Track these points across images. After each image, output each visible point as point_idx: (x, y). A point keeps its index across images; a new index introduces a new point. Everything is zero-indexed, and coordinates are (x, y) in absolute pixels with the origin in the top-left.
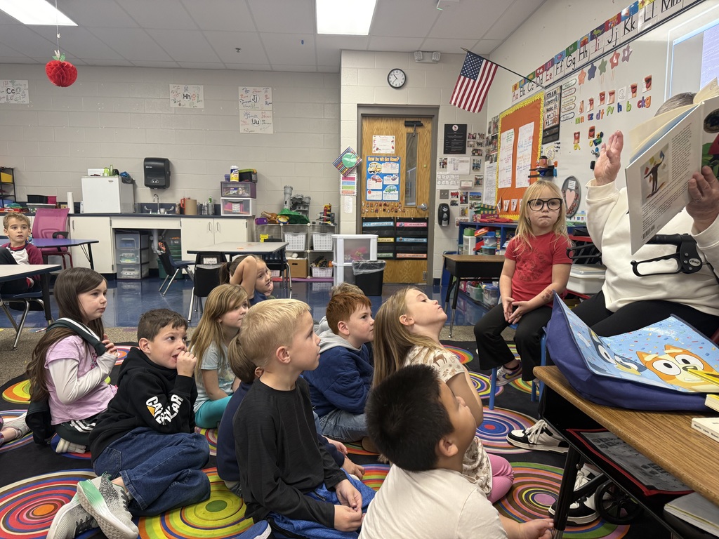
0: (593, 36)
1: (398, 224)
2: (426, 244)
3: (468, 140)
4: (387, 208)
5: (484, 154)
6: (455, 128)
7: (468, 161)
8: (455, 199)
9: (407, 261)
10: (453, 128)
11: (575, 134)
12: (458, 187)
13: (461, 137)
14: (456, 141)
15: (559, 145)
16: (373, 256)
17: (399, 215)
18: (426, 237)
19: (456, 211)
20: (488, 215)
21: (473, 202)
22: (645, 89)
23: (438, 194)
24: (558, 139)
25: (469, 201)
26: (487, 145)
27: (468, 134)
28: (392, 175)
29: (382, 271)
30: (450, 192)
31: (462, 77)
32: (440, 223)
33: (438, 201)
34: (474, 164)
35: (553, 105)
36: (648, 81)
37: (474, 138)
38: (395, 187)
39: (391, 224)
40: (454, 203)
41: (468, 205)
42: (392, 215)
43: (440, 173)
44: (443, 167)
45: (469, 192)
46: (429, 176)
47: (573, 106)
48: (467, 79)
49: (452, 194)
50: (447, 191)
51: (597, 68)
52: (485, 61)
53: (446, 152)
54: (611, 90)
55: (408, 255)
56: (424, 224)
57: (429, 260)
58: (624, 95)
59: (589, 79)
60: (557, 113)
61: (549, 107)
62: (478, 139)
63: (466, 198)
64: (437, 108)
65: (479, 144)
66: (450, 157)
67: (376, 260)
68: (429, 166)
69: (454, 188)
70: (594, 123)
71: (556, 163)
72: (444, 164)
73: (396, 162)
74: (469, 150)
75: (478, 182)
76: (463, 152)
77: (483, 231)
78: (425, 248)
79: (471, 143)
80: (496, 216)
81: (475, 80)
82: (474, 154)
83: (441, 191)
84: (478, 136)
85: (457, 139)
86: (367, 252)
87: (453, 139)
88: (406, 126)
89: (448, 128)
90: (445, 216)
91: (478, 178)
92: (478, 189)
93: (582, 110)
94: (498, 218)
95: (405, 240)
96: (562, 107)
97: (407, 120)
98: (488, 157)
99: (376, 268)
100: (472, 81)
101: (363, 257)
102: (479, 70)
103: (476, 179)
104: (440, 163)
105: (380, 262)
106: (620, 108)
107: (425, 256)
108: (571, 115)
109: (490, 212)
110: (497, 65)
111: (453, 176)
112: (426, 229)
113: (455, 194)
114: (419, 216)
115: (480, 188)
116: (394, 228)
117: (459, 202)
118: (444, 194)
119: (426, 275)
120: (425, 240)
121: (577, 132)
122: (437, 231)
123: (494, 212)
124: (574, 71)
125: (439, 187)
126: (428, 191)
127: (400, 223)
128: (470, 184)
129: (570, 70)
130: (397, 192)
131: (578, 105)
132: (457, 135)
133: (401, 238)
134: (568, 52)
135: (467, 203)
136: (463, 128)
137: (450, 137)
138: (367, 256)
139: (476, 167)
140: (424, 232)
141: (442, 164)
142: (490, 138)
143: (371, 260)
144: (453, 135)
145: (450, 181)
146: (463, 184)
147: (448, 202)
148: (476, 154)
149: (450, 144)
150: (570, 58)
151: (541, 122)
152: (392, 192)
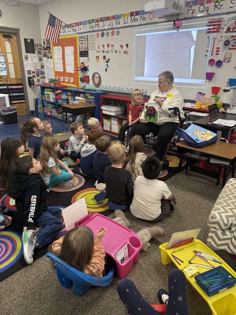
0: (101, 20)
2: (23, 96)
3: (35, 47)
4: (2, 79)
5: (43, 54)
6: (29, 41)
7: (36, 57)
12: (34, 69)
13: (32, 45)
15: (89, 59)
16: (8, 105)
17: (9, 83)
18: (23, 92)
19: (35, 79)
21: (42, 75)
22: (126, 48)
23: (26, 73)
26: (43, 50)
27: (35, 44)
28: (1, 62)
30: (32, 71)
31: (49, 26)
32: (30, 86)
33: (27, 76)
34: (39, 58)
35: (84, 42)
36: (127, 45)
37: (38, 46)
41: (40, 77)
42: (6, 83)
43: (25, 62)
45: (39, 71)
46: (19, 63)
47: (95, 45)
51: (105, 34)
52: (57, 19)
53: (27, 52)
54: (112, 44)
55: (16, 102)
56: (21, 87)
57: (27, 103)
58: (117, 47)
59: (102, 37)
60: (86, 46)
64: (18, 30)
65: (40, 49)
66: (29, 55)
68: (18, 58)
70: (105, 54)
71: (88, 66)
72: (27, 58)
73: (3, 56)
76: (34, 52)
77: (59, 91)
82: (38, 53)
87: (29, 46)
88: (4, 37)
89: (26, 40)
90: (31, 83)
91: (42, 65)
92: (43, 70)
93: (99, 48)
95: (14, 94)
96: (89, 44)
97: (4, 34)
100: (53, 28)
102: (55, 23)
106: (116, 51)
107: (24, 101)
108: (94, 49)
109: (56, 82)
110: (61, 22)
111: (32, 64)
113: (34, 72)
114: (18, 83)
116: (7, 89)
117: (36, 76)
118: (29, 72)
119: (26, 110)
121: (97, 56)
122: (29, 89)
124: (93, 31)
125: (26, 69)
126: (20, 70)
127: (10, 87)
128: (40, 68)
129: (91, 29)
130: (6, 71)
134: (90, 22)
136: (32, 41)
138: (5, 105)
139: (40, 60)
142: (45, 47)
145: (30, 66)
146: (37, 68)
147: (31, 76)
149: (28, 49)
150: (90, 25)
151: (78, 47)
152: (3, 71)
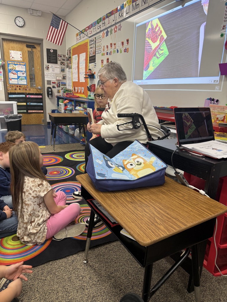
0: (107, 17)
1: (28, 96)
2: (42, 106)
3: (58, 57)
4: (21, 88)
5: (66, 65)
6: (52, 51)
7: (59, 68)
8: (54, 85)
9: (34, 114)
10: (51, 51)
11: (102, 60)
12: (55, 79)
13: (55, 55)
14: (53, 57)
15: (96, 65)
16: (15, 112)
17: (28, 92)
18: (42, 102)
19: (55, 91)
20: (69, 94)
21: (63, 87)
22: (126, 44)
23: (46, 83)
24: (95, 62)
25: (61, 86)
26: (67, 60)
27: (58, 55)
28: (22, 71)
29: (21, 120)
30: (52, 81)
31: (51, 27)
32: (48, 96)
33: (47, 86)
34: (62, 69)
35: (93, 46)
36: (128, 41)
37: (61, 57)
38: (24, 78)
39: (24, 96)
40: (54, 87)
41: (61, 88)
42: (24, 92)
43: (46, 72)
44: (47, 69)
45: (60, 82)
46: (41, 73)
47: (100, 47)
48: (54, 28)
49: (53, 83)
50: (50, 81)
51: (109, 32)
52: (62, 20)
53: (48, 62)
54: (114, 43)
55: (34, 111)
56: (40, 97)
57: (44, 113)
58: (119, 46)
59: (106, 36)
60: (95, 50)
61: (91, 47)
62: (63, 58)
63: (59, 84)
64: (42, 40)
65: (63, 60)
66: (50, 65)
67: (17, 114)
68: (40, 68)
69: (54, 80)
70: (108, 56)
71: (95, 73)
72: (48, 68)
73: (24, 65)
74: (59, 62)
75: (64, 78)
76: (56, 63)
77: (67, 101)
78: (42, 108)
79: (60, 59)
80: (73, 94)
81: (58, 29)
82: (61, 64)
83: (48, 81)
84: (62, 56)
85: (53, 56)
86: (12, 110)
87: (51, 56)
88: (27, 47)
89: (48, 50)
90: (50, 93)
91: (64, 76)
92: (64, 81)
93: (104, 50)
94: (73, 95)
95: (32, 104)
96: (96, 47)
97: (27, 44)
98: (68, 66)
99: (17, 118)
100: (56, 29)
101: (10, 113)
102: (59, 24)
103: (63, 76)
104: (46, 67)
105: (19, 115)
106: (118, 51)
107: (42, 111)
108: (100, 52)
109: (70, 92)
110: (68, 23)
111: (52, 74)
112: (41, 99)
113: (54, 83)
114: (38, 93)
115: (65, 81)
116: (26, 98)
117: (56, 87)
118: (49, 82)
119: (43, 120)
120: (41, 104)
121: (102, 59)
122: (47, 100)
123: (72, 92)
124: (101, 31)
125: (46, 79)
126: (41, 80)
127: (29, 96)
128: (61, 78)
129: (99, 31)
130: (26, 80)
131: (103, 47)
132: (53, 54)
133: (30, 103)
134: (98, 22)
135: (60, 87)
136: (55, 51)
137: (49, 55)
138: (12, 112)
139: (63, 70)
140: (41, 100)
141: (47, 68)
142: (68, 57)
143: (14, 114)
144: (51, 54)
145: (51, 76)
146: (58, 78)
147: (51, 86)
148: (62, 64)
149: (50, 59)
150: (99, 25)
151: (88, 53)
152: (23, 80)
